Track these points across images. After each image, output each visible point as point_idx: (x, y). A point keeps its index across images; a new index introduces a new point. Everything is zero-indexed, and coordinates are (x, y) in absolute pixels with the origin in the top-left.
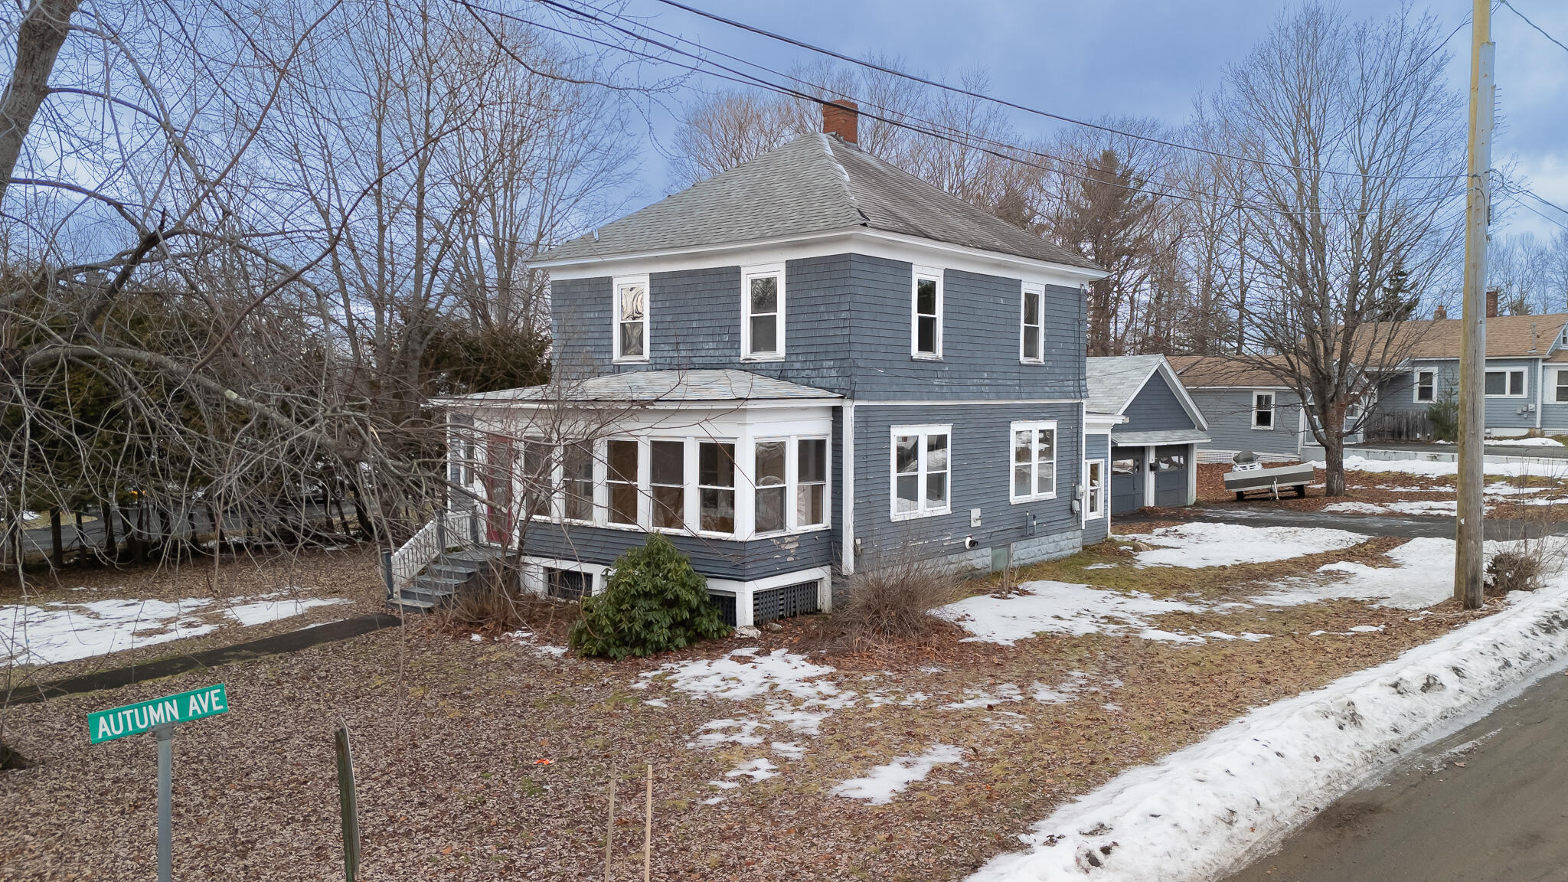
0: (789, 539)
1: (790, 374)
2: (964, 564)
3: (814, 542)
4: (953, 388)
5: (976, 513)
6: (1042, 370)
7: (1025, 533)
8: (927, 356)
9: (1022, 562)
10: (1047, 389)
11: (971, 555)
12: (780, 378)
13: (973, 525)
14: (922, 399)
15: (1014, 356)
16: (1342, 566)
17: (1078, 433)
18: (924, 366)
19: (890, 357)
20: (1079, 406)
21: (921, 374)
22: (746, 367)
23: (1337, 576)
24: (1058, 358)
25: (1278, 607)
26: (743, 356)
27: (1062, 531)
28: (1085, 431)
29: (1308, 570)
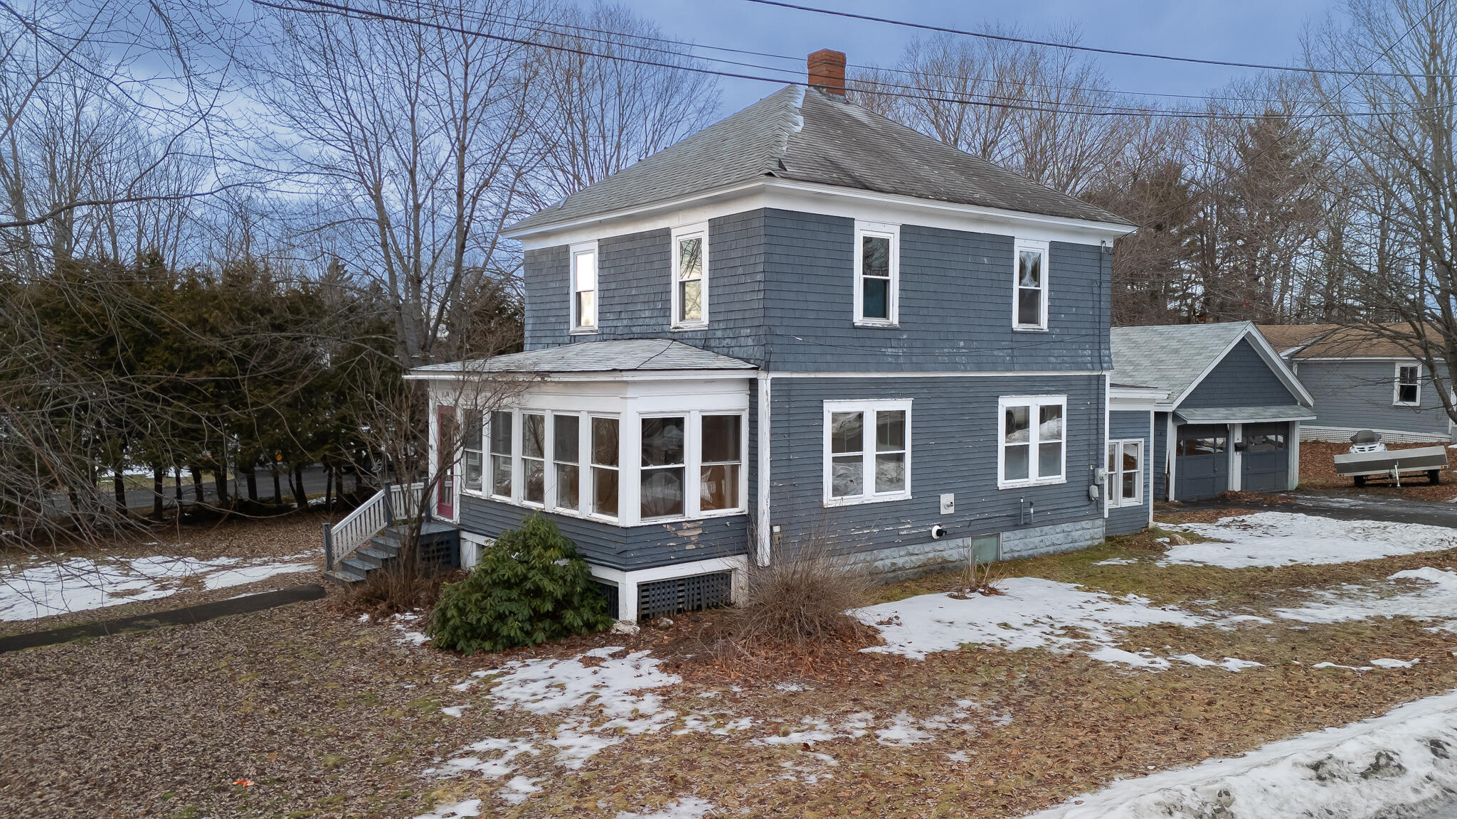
0: (689, 525)
1: (713, 343)
2: (931, 555)
3: (724, 528)
4: (914, 359)
5: (947, 499)
6: (1045, 338)
7: (1019, 521)
8: (878, 322)
9: (1016, 554)
10: (1052, 359)
11: (942, 545)
12: (705, 347)
13: (943, 511)
14: (868, 371)
15: (1005, 322)
16: (1426, 573)
17: (1100, 409)
18: (870, 334)
19: (823, 323)
20: (1101, 379)
21: (868, 343)
22: (676, 336)
23: (1409, 586)
24: (1069, 325)
25: (1307, 624)
26: (673, 325)
27: (1075, 519)
28: (1108, 407)
29: (1378, 577)
